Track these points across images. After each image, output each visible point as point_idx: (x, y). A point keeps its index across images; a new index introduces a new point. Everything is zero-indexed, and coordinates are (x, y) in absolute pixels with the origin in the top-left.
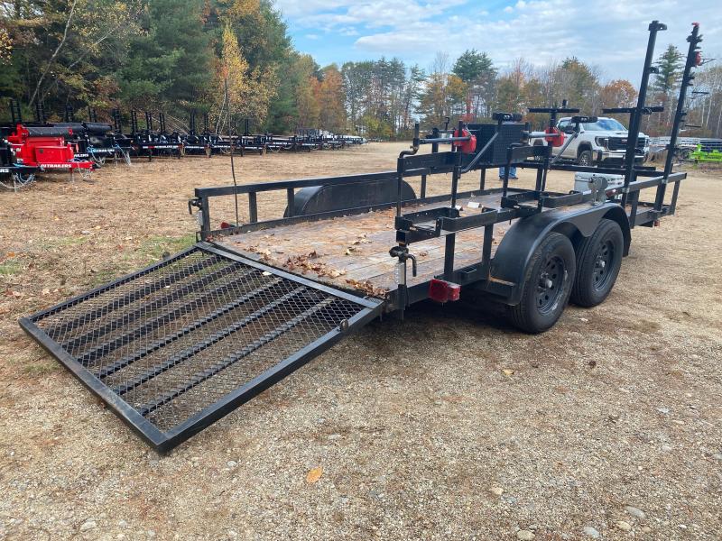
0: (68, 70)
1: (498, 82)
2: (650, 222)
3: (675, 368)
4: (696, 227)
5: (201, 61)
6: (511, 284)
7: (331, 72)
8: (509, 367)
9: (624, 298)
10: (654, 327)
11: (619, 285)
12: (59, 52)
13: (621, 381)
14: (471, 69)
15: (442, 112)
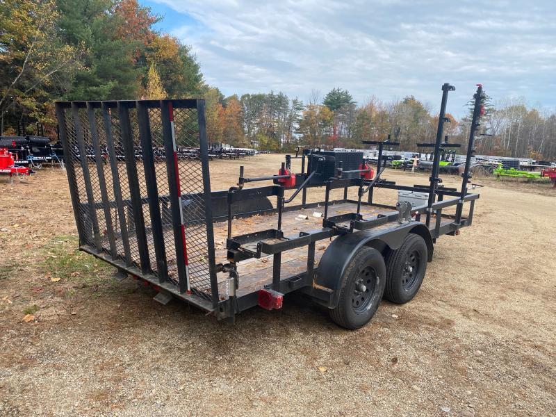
0: (24, 95)
1: (356, 111)
2: (453, 231)
3: (462, 364)
4: (492, 232)
5: (130, 90)
6: (330, 290)
7: (233, 101)
8: (325, 365)
9: (429, 295)
10: (450, 323)
11: (427, 284)
12: (18, 80)
13: (415, 378)
14: (337, 102)
15: (315, 133)
